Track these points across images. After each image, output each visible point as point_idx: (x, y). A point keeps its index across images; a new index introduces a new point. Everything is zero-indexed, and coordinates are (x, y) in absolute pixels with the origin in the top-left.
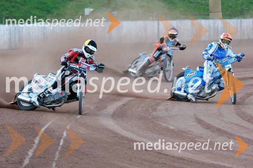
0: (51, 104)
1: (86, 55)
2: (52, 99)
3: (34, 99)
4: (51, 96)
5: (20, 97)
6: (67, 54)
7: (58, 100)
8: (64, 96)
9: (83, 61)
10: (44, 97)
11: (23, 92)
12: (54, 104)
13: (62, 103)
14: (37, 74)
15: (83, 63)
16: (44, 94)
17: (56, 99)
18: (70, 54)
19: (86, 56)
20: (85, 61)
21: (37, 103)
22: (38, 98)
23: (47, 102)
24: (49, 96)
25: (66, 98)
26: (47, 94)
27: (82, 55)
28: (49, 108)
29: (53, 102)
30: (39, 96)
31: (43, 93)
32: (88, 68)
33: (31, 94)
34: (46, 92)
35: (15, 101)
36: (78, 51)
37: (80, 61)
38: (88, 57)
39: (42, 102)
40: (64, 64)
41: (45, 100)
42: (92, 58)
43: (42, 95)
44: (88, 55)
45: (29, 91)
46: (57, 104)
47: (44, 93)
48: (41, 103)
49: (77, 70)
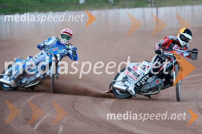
0: (147, 92)
1: (182, 42)
2: (148, 87)
3: (131, 88)
4: (147, 83)
5: (115, 86)
6: (162, 41)
7: (154, 87)
8: (161, 83)
9: (177, 48)
10: (141, 85)
11: (117, 80)
12: (151, 92)
13: (159, 91)
14: (130, 62)
15: (177, 50)
16: (140, 83)
17: (152, 87)
18: (165, 41)
19: (181, 44)
20: (179, 48)
21: (134, 92)
22: (135, 86)
23: (143, 91)
24: (145, 84)
25: (162, 85)
26: (143, 82)
27: (177, 42)
28: (146, 95)
29: (150, 90)
30: (136, 85)
31: (139, 81)
32: (182, 54)
33: (126, 83)
34: (142, 80)
35: (111, 90)
36: (173, 39)
37: (174, 48)
38: (184, 45)
39: (139, 90)
40: (158, 52)
41: (142, 88)
42: (186, 45)
43: (139, 84)
44: (184, 43)
45: (124, 79)
46: (153, 92)
47: (141, 81)
48: (137, 91)
49: (171, 57)
